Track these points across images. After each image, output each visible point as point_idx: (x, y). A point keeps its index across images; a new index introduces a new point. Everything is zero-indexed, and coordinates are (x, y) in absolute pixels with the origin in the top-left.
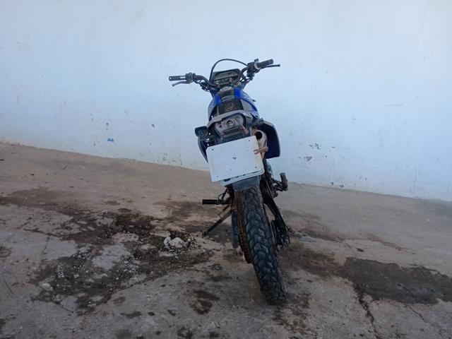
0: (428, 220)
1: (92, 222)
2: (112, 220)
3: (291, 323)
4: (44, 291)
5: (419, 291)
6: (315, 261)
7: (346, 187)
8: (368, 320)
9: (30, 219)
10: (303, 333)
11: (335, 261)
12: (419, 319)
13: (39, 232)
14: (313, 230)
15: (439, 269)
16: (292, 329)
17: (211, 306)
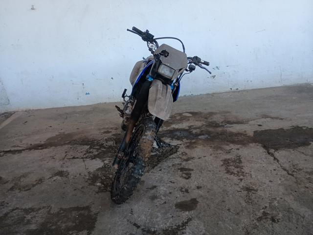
0: (294, 98)
1: (102, 146)
2: (112, 142)
3: (236, 173)
4: (100, 188)
5: (299, 140)
6: (236, 138)
7: (240, 89)
8: (276, 162)
9: (66, 152)
10: (244, 176)
11: (248, 135)
12: (303, 155)
13: (76, 158)
14: (229, 120)
15: (306, 126)
16: (238, 175)
17: (191, 174)
